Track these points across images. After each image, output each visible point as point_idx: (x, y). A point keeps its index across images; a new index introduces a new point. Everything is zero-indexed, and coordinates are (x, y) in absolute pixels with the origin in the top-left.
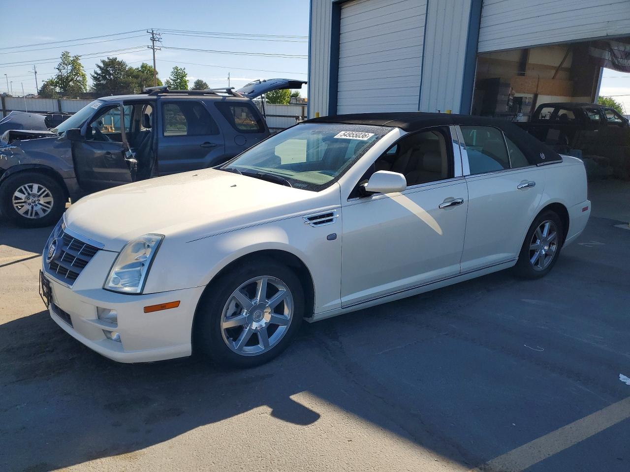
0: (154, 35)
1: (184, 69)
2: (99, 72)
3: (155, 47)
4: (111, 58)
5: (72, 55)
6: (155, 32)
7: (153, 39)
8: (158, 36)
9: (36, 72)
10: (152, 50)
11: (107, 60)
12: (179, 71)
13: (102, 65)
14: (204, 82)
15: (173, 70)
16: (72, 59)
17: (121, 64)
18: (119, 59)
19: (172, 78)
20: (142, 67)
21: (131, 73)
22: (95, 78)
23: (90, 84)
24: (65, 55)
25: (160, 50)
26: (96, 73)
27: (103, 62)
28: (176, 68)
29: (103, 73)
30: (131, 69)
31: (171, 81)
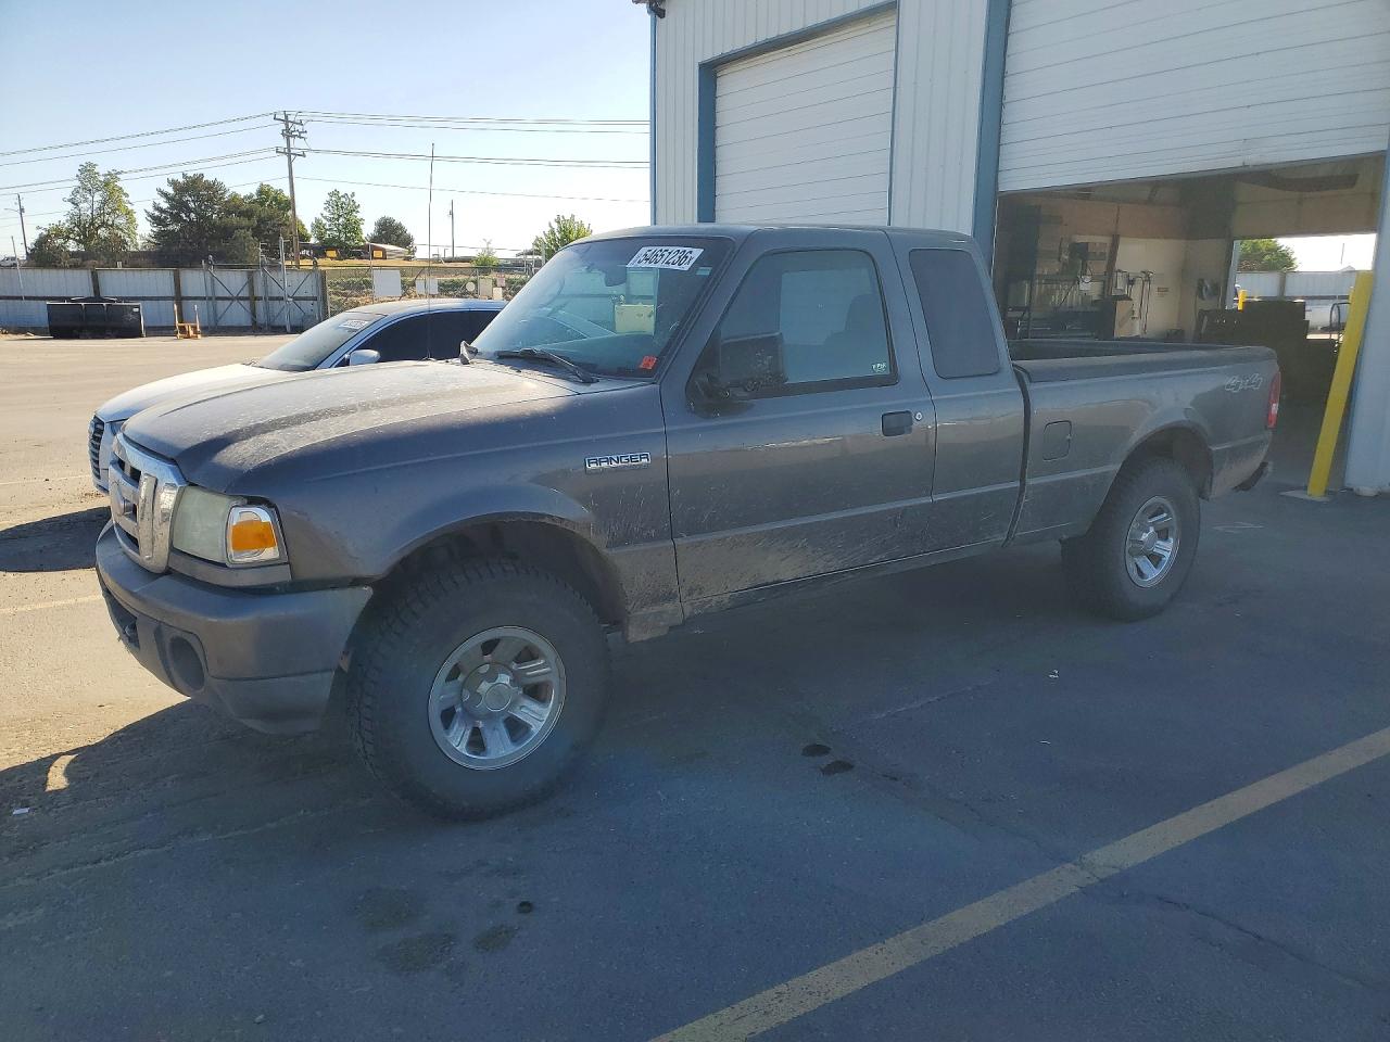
0: (290, 125)
1: (353, 195)
2: (165, 205)
3: (292, 151)
4: (190, 174)
5: (102, 170)
6: (291, 118)
7: (288, 134)
8: (298, 127)
9: (22, 210)
10: (285, 158)
11: (181, 180)
12: (343, 200)
13: (170, 191)
14: (397, 221)
15: (328, 198)
16: (102, 179)
17: (213, 189)
18: (209, 177)
19: (326, 214)
20: (260, 192)
21: (235, 207)
22: (156, 220)
23: (144, 231)
24: (87, 171)
25: (304, 156)
26: (157, 208)
27: (173, 183)
28: (335, 193)
29: (172, 207)
30: (235, 197)
31: (324, 221)
